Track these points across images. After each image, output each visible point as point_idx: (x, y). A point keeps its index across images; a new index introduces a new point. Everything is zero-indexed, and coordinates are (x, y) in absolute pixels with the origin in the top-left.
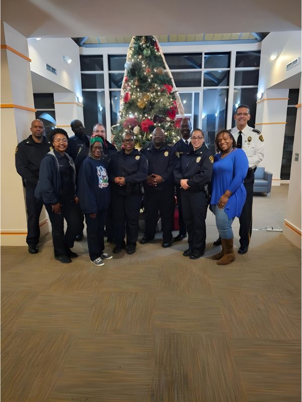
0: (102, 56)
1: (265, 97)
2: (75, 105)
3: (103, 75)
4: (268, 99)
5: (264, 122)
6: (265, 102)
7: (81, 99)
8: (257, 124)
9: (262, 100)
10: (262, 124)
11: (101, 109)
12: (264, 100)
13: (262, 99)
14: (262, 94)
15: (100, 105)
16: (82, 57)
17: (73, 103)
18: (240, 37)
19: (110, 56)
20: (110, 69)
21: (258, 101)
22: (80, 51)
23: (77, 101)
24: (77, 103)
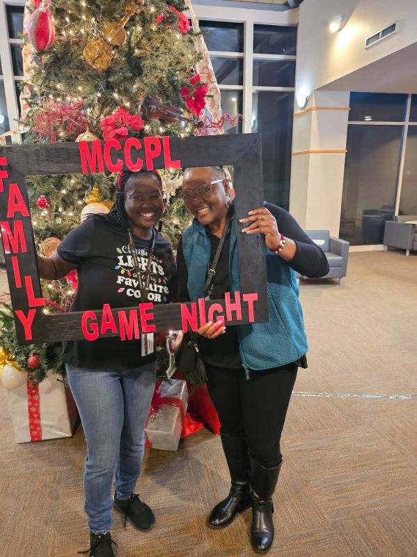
1: (313, 104)
4: (318, 108)
5: (311, 149)
6: (314, 113)
9: (307, 110)
10: (308, 152)
12: (310, 110)
13: (307, 108)
14: (307, 100)
21: (297, 111)
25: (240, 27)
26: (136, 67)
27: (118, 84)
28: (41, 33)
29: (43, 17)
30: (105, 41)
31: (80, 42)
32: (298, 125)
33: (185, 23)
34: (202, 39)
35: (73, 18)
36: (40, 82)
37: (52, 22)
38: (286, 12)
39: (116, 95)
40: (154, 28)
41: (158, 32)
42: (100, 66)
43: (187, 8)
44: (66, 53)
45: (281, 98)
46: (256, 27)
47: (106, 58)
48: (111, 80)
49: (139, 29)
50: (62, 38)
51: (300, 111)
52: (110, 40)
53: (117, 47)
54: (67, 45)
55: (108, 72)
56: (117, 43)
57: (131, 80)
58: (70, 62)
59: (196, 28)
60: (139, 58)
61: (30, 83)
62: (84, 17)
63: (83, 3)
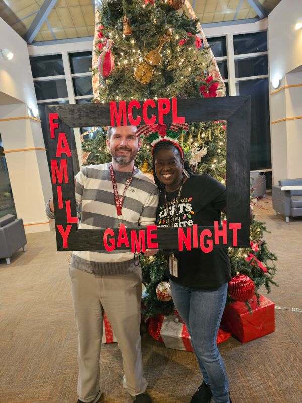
0: (59, 57)
1: (285, 84)
2: (28, 120)
3: (64, 81)
4: (289, 87)
5: (288, 117)
6: (287, 91)
7: (36, 112)
9: (281, 89)
10: (285, 120)
12: (284, 88)
13: (280, 88)
14: (280, 82)
17: (24, 118)
18: (235, 16)
19: (71, 56)
20: (72, 72)
21: (271, 91)
22: (30, 51)
23: (30, 114)
24: (30, 118)
25: (223, 39)
26: (169, 78)
27: (157, 91)
28: (106, 66)
29: (107, 56)
30: (148, 63)
31: (129, 67)
32: (274, 102)
33: (198, 42)
34: (211, 51)
35: (126, 53)
36: (105, 97)
37: (113, 58)
39: (156, 99)
40: (179, 49)
41: (182, 51)
42: (144, 81)
43: (199, 32)
44: (122, 76)
45: (258, 83)
46: (235, 37)
47: (149, 75)
48: (153, 89)
49: (169, 51)
50: (118, 67)
51: (275, 91)
52: (151, 62)
53: (155, 66)
54: (123, 70)
55: (150, 84)
56: (155, 64)
57: (164, 87)
58: (124, 82)
59: (207, 44)
61: (99, 99)
62: (134, 51)
63: (133, 42)
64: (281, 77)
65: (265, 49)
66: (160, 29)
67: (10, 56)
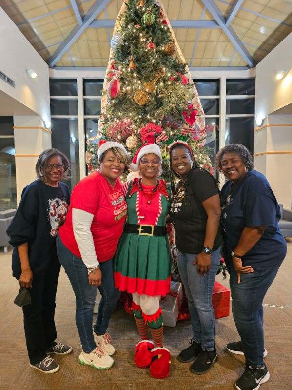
0: (75, 80)
1: (267, 123)
2: (40, 131)
3: (76, 101)
4: (271, 126)
5: (267, 151)
6: (268, 128)
7: (49, 124)
8: (257, 155)
9: (263, 127)
10: (265, 154)
11: (74, 140)
12: (266, 127)
14: (263, 121)
15: (72, 135)
16: (52, 81)
17: (38, 128)
19: (85, 81)
20: (84, 94)
21: (256, 128)
22: (50, 73)
23: (43, 126)
24: (43, 129)
25: (217, 81)
26: (159, 103)
27: (150, 111)
28: (113, 90)
29: (115, 82)
30: (145, 91)
31: (132, 93)
32: (257, 136)
33: (185, 80)
34: (195, 87)
35: (130, 82)
36: (111, 112)
37: (119, 84)
38: (248, 71)
39: (148, 117)
40: (169, 83)
41: (171, 85)
42: (141, 103)
43: (187, 73)
44: (125, 98)
45: (246, 121)
46: (228, 80)
47: (145, 99)
48: (147, 109)
49: (162, 84)
50: (123, 91)
51: (259, 128)
52: (147, 90)
53: (150, 93)
54: (126, 94)
55: (145, 106)
56: (151, 92)
57: (157, 109)
58: (126, 102)
59: (191, 82)
60: (162, 98)
61: (105, 113)
62: (135, 81)
63: (135, 75)
64: (263, 117)
65: (253, 93)
66: (156, 67)
67: (34, 75)
